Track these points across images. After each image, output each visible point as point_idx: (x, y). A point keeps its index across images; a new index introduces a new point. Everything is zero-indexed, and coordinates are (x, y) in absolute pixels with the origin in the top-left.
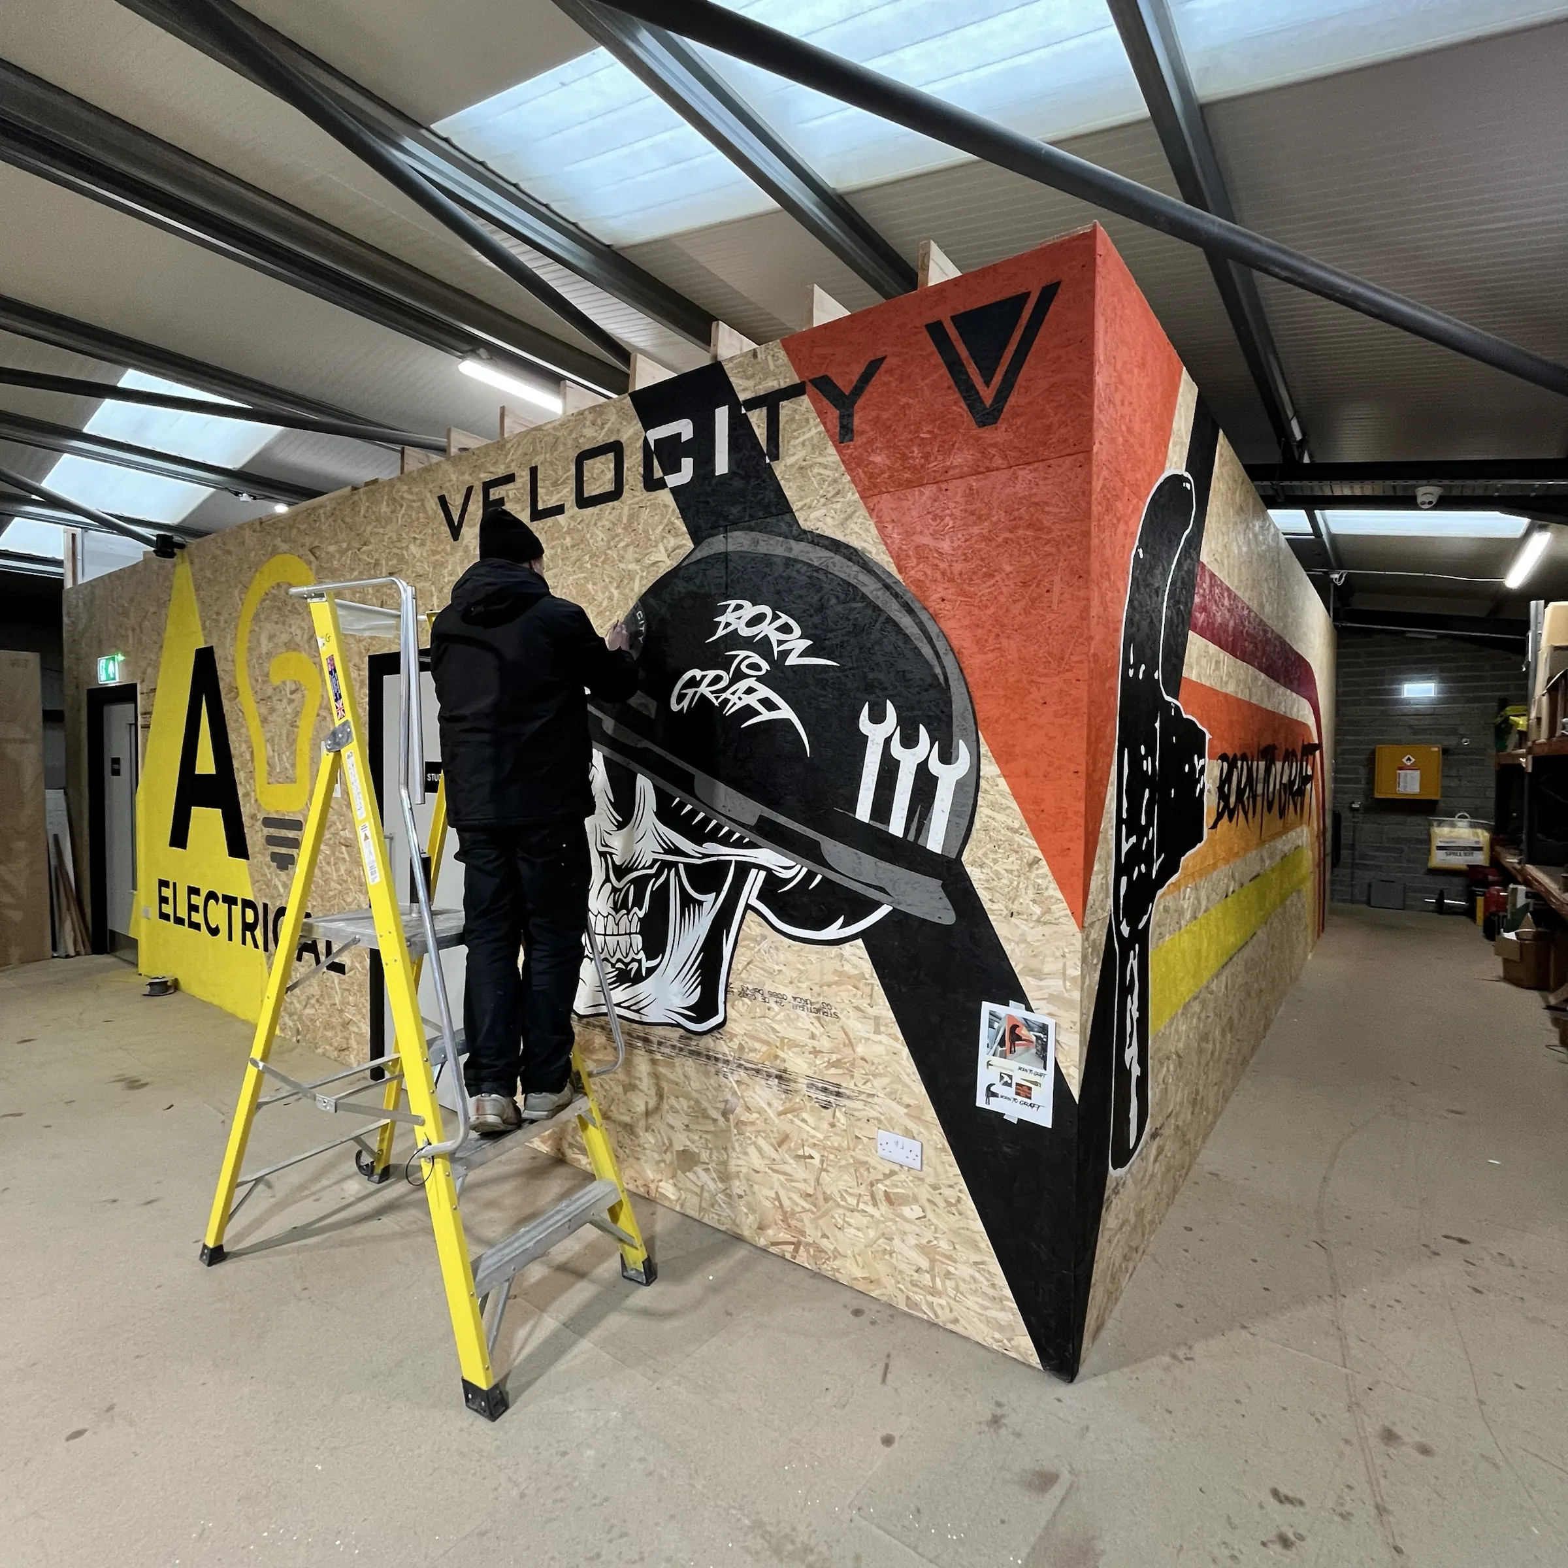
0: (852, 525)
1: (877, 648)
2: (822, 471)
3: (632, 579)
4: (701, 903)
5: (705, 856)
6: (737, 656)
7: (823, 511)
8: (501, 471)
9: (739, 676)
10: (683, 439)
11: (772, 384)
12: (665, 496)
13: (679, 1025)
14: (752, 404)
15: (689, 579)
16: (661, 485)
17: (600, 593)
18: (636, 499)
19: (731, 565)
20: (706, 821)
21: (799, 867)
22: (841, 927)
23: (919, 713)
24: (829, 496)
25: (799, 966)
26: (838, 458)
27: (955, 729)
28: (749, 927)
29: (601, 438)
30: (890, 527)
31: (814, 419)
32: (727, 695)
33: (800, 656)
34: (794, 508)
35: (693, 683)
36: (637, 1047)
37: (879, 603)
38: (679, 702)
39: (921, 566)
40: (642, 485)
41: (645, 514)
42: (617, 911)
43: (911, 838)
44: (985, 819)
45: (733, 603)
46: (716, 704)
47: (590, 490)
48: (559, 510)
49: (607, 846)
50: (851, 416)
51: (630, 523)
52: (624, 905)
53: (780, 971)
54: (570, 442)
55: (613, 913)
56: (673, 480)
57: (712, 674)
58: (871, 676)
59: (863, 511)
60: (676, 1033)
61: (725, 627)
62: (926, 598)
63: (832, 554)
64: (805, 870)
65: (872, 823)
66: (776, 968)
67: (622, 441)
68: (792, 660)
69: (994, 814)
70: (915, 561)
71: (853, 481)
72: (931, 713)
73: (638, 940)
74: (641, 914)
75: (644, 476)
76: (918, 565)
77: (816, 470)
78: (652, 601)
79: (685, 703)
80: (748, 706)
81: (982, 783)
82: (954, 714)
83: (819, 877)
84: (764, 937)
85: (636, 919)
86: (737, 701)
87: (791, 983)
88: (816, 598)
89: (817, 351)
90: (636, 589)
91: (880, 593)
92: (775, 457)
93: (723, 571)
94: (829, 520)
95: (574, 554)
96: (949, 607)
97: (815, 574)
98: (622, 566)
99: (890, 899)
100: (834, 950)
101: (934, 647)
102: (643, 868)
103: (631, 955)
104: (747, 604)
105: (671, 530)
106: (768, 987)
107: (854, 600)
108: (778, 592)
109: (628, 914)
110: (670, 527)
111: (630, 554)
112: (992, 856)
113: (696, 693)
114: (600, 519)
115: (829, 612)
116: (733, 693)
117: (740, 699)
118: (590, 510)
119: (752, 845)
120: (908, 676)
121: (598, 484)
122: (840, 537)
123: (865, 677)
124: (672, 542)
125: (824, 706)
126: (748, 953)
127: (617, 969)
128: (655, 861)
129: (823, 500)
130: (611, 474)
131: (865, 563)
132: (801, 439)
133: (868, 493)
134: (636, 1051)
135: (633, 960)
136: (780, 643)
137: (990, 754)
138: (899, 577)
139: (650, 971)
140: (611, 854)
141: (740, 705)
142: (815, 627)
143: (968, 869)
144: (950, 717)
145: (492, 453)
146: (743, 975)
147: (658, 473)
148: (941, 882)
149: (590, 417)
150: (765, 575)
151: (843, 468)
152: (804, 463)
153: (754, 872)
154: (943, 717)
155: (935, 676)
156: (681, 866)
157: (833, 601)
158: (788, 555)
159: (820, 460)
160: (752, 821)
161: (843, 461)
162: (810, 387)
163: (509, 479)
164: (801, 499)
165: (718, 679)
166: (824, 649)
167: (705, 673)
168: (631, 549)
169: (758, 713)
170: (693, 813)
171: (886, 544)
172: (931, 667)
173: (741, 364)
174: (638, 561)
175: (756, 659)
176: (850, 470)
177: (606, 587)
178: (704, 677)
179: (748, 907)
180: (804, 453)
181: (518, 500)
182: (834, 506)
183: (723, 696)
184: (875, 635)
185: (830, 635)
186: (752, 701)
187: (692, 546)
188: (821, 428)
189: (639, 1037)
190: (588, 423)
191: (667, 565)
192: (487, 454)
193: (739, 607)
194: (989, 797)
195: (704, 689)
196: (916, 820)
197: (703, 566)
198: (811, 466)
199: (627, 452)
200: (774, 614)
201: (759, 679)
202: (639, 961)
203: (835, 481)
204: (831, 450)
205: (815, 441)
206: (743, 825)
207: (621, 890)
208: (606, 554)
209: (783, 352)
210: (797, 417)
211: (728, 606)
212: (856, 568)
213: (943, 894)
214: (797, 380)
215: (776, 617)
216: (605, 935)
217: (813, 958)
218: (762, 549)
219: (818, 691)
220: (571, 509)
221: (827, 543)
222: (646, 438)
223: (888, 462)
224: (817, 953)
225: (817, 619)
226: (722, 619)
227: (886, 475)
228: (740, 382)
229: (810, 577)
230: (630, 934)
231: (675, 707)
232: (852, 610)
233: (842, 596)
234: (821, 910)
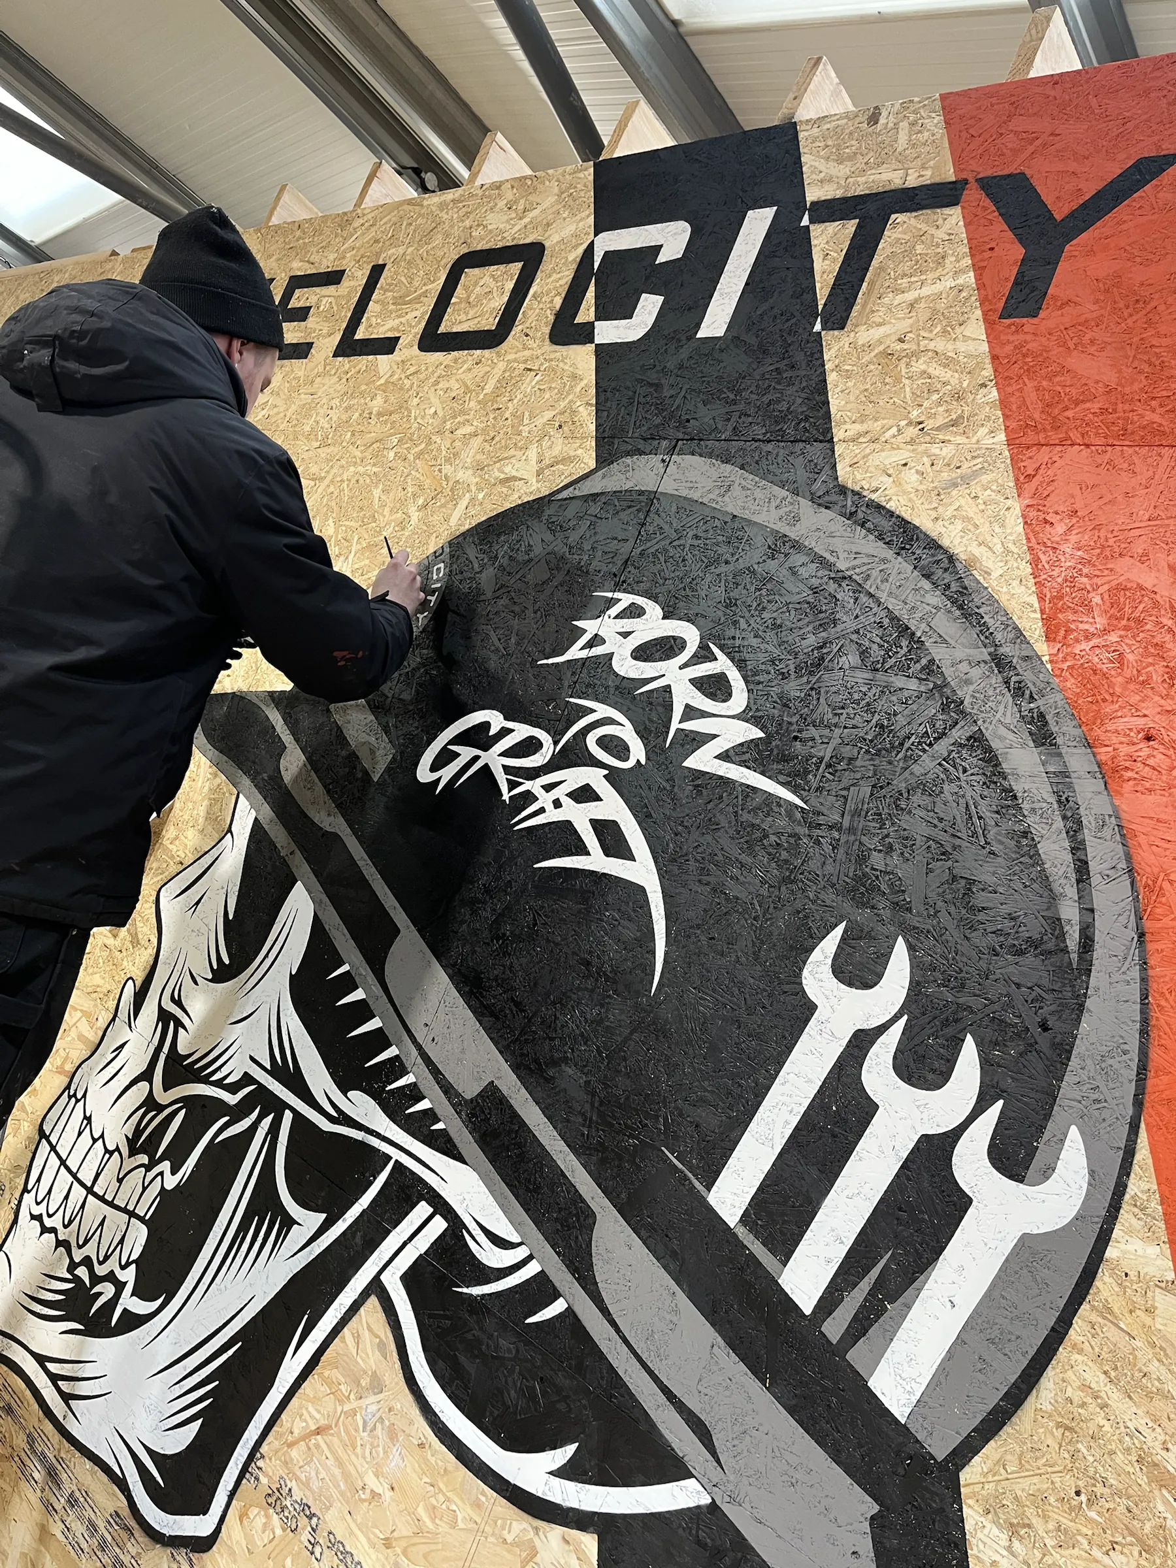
0: (960, 498)
1: (917, 799)
2: (936, 370)
3: (454, 499)
4: (289, 1222)
5: (344, 1119)
6: (593, 711)
7: (904, 455)
8: (326, 264)
9: (574, 755)
10: (661, 259)
11: (890, 177)
12: (583, 359)
13: (121, 1483)
14: (828, 211)
15: (555, 528)
16: (585, 334)
17: (387, 511)
18: (527, 353)
19: (655, 521)
20: (379, 1040)
21: (521, 1253)
22: (560, 1473)
23: (977, 1003)
24: (929, 424)
25: (421, 1511)
26: (985, 347)
27: (1067, 1090)
28: (357, 1338)
29: (513, 232)
30: (1060, 529)
31: (960, 259)
32: (534, 786)
33: (724, 757)
34: (838, 434)
35: (479, 737)
36: (29, 1478)
37: (965, 694)
38: (434, 768)
39: (1113, 637)
40: (547, 330)
41: (530, 383)
42: (133, 1152)
43: (834, 1328)
44: (1077, 1396)
45: (626, 600)
46: (506, 797)
47: (454, 322)
48: (387, 346)
49: (178, 1003)
50: (1052, 263)
51: (497, 393)
52: (150, 1147)
53: (375, 1495)
54: (456, 231)
55: (125, 1151)
56: (609, 332)
57: (522, 731)
58: (877, 860)
59: (1002, 475)
60: (109, 1500)
61: (590, 645)
62: (1100, 719)
63: (889, 554)
64: (533, 1268)
65: (742, 1233)
66: (372, 1482)
67: (547, 244)
68: (702, 760)
69: (1114, 1396)
70: (1101, 622)
71: (1004, 404)
72: (1011, 1018)
73: (139, 1235)
74: (171, 1182)
75: (558, 315)
76: (1105, 631)
77: (919, 366)
78: (472, 552)
79: (447, 773)
80: (567, 827)
81: (1104, 1283)
82: (1079, 1048)
83: (557, 1307)
84: (377, 1386)
85: (155, 1189)
86: (549, 807)
87: (388, 1543)
88: (812, 640)
89: (1018, 124)
90: (453, 521)
91: (976, 673)
92: (838, 317)
93: (632, 531)
94: (911, 477)
95: (376, 429)
96: (1159, 759)
97: (832, 587)
98: (447, 469)
99: (715, 1474)
100: (520, 1524)
101: (1078, 848)
102: (219, 1084)
103: (112, 1265)
104: (653, 610)
105: (564, 424)
106: (333, 1520)
107: (903, 669)
108: (730, 604)
109: (148, 1168)
110: (566, 417)
111: (469, 455)
112: (1060, 1516)
113: (476, 758)
114: (447, 376)
115: (831, 680)
116: (548, 788)
117: (557, 804)
118: (438, 356)
119: (445, 1145)
120: (980, 899)
121: (471, 314)
122: (922, 520)
123: (862, 859)
124: (558, 446)
125: (733, 890)
126: (329, 1404)
127: (77, 1280)
128: (247, 1079)
129: (913, 431)
130: (500, 301)
131: (964, 591)
132: (911, 296)
133: (1031, 438)
134: (23, 1484)
135: (111, 1277)
136: (691, 712)
137: (1156, 1207)
138: (1042, 648)
139: (132, 1321)
140: (179, 1024)
141: (552, 815)
142: (785, 703)
143: (972, 1516)
144: (1064, 1050)
145: (327, 231)
146: (294, 1453)
147: (587, 312)
148: (876, 1508)
149: (509, 195)
150: (716, 562)
151: (988, 372)
152: (899, 346)
153: (423, 1210)
154: (1043, 1041)
155: (1056, 923)
156: (288, 1116)
157: (853, 658)
158: (785, 529)
159: (940, 345)
160: (470, 1090)
161: (995, 358)
162: (973, 194)
163: (333, 278)
164: (863, 418)
165: (529, 746)
166: (785, 759)
167: (510, 725)
168: (476, 442)
169: (583, 850)
170: (362, 1011)
171: (1035, 562)
172: (1053, 899)
173: (837, 132)
174: (480, 468)
175: (627, 732)
176: (1002, 377)
177: (402, 502)
178: (505, 732)
179: (376, 1287)
180: (903, 325)
181: (330, 316)
182: (935, 449)
183: (527, 785)
184: (927, 765)
185: (813, 732)
186: (580, 816)
187: (592, 464)
188: (970, 278)
189: (43, 1458)
190: (501, 204)
191: (531, 488)
192: (318, 232)
193: (634, 612)
194: (1111, 1332)
195: (494, 759)
196: (865, 1285)
197: (594, 509)
198: (916, 354)
199: (546, 265)
200: (703, 648)
201: (613, 776)
202: (120, 1286)
203: (958, 396)
204: (975, 331)
205: (941, 306)
206: (448, 1089)
207: (160, 1108)
208: (429, 442)
209: (938, 119)
210: (919, 249)
211: (612, 602)
212: (935, 598)
213: (866, 1546)
214: (950, 175)
215: (704, 655)
216: (90, 1190)
217: (464, 1512)
218: (733, 504)
219: (735, 852)
220: (408, 349)
221: (886, 525)
222: (591, 246)
223: (1111, 378)
224: (477, 1505)
225: (794, 688)
226: (590, 627)
227: (1095, 406)
228: (821, 165)
229: (815, 591)
230: (132, 1214)
231: (424, 774)
232: (886, 690)
233: (876, 653)
234: (533, 1397)
